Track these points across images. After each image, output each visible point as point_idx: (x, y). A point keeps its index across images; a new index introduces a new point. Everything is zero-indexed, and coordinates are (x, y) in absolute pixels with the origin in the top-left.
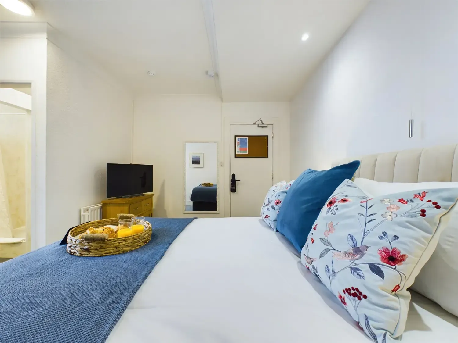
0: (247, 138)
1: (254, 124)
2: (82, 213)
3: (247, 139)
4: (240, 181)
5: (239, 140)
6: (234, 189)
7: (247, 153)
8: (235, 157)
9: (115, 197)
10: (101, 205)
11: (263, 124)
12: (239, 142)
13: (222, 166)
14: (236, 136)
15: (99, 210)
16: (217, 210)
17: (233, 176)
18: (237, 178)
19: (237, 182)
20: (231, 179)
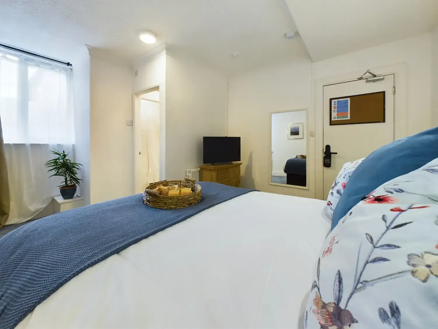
0: (349, 99)
1: (360, 79)
2: (187, 174)
4: (336, 153)
5: (336, 103)
6: (329, 163)
7: (349, 118)
8: (331, 124)
9: (210, 164)
10: (199, 169)
11: (375, 76)
12: (336, 105)
13: (312, 136)
14: (331, 100)
15: (198, 173)
16: (307, 186)
17: (328, 147)
18: (332, 151)
19: (332, 155)
20: (324, 151)
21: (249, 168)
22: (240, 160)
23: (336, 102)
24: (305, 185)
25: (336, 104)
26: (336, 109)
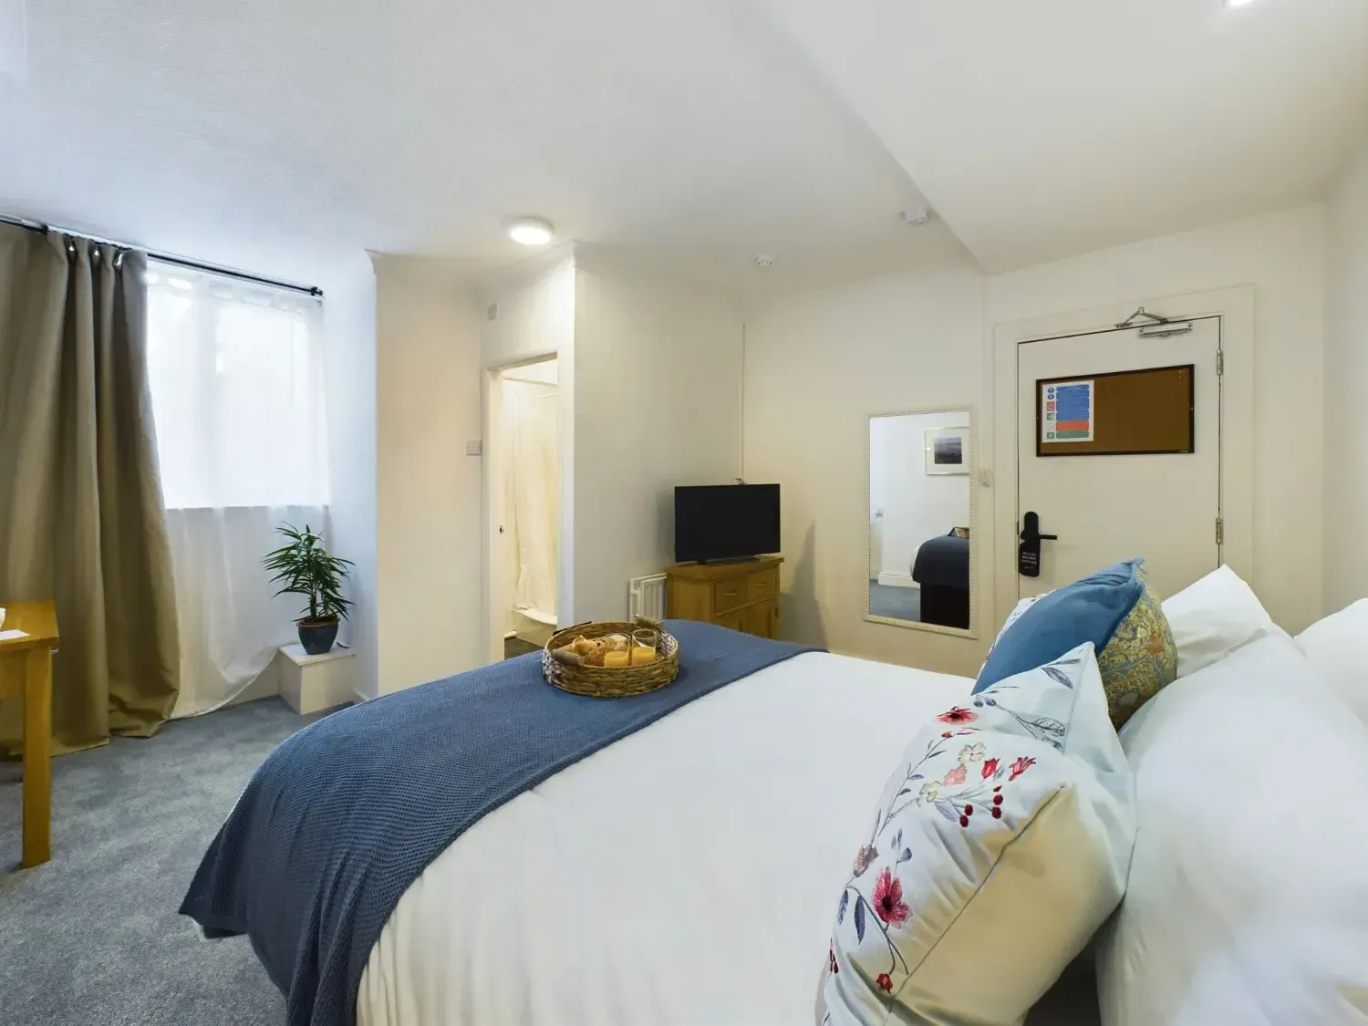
0: (1091, 384)
1: (1124, 326)
2: (632, 591)
3: (1087, 386)
4: (1054, 538)
5: (1055, 393)
6: (1034, 565)
7: (1091, 438)
8: (1039, 454)
9: (694, 562)
10: (662, 577)
11: (1164, 321)
12: (1055, 400)
13: (986, 485)
14: (1039, 383)
15: (661, 588)
16: (971, 626)
17: (1031, 519)
18: (1044, 529)
19: (1043, 541)
20: (1022, 528)
21: (806, 570)
22: (779, 551)
23: (1053, 391)
24: (965, 625)
25: (1053, 396)
26: (1056, 412)
